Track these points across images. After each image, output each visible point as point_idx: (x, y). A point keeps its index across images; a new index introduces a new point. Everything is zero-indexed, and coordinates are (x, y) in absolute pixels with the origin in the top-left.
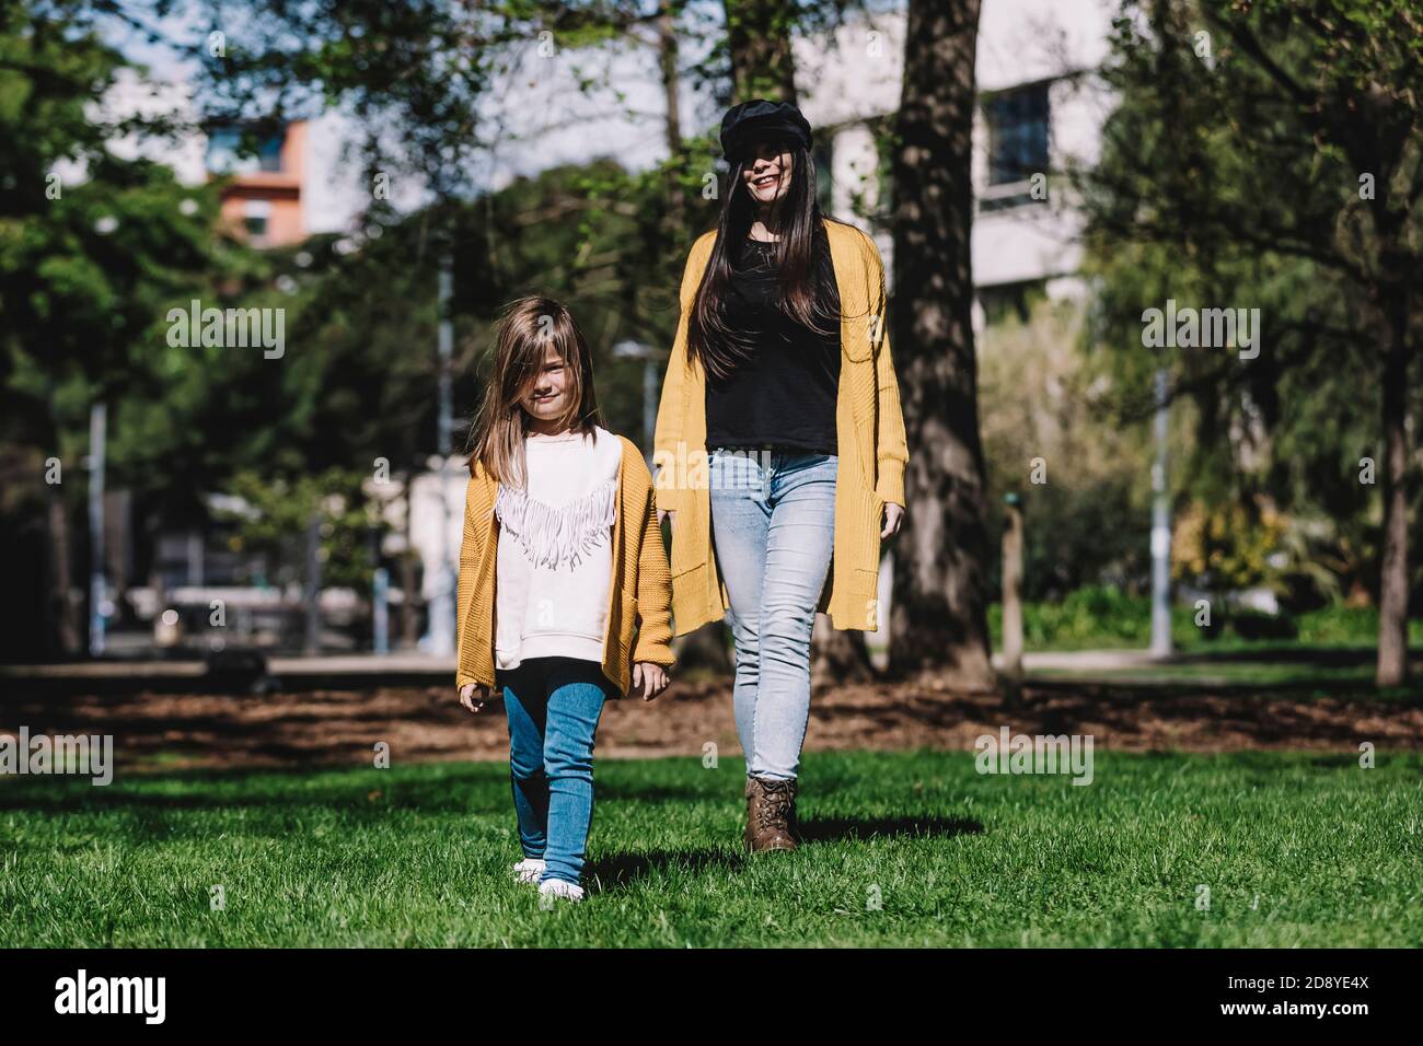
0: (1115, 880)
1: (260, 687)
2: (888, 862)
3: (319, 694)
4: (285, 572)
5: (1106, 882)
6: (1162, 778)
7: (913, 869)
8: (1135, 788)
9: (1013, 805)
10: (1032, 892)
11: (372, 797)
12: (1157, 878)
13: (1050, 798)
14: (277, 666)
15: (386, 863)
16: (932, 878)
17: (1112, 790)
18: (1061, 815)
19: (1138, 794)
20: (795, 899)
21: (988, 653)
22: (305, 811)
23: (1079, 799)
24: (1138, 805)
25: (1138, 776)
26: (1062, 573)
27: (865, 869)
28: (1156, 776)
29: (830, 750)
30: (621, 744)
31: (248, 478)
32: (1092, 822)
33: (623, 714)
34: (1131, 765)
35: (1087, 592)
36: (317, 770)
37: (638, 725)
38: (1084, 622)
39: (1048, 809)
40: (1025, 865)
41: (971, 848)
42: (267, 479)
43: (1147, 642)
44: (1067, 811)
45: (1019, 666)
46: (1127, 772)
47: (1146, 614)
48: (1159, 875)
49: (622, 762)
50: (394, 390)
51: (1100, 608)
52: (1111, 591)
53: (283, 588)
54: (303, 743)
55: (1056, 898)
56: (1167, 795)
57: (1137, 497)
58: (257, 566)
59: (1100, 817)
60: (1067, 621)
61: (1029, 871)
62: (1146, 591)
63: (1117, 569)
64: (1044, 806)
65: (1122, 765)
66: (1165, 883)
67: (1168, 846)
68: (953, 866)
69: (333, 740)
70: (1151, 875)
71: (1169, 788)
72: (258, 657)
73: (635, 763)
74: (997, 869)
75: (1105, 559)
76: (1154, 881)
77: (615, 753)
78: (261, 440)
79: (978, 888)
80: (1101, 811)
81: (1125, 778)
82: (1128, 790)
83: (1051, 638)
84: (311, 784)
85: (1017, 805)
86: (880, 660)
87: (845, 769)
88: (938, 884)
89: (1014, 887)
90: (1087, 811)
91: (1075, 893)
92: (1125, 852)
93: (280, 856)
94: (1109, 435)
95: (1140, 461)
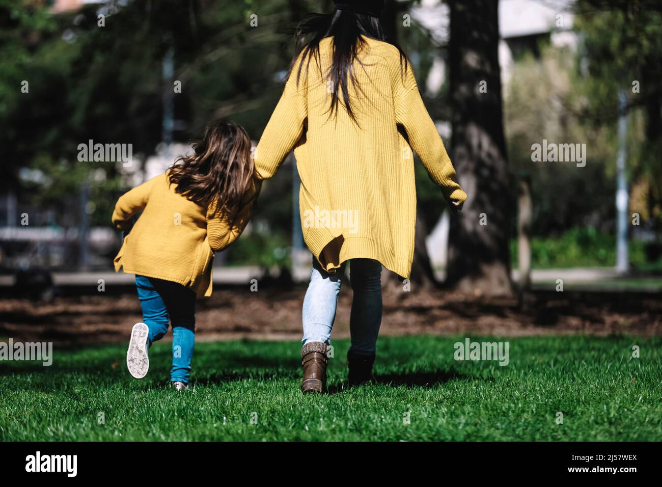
0: (579, 421)
1: (48, 295)
2: (436, 409)
3: (84, 298)
4: (67, 219)
5: (574, 423)
6: (616, 353)
7: (451, 414)
8: (598, 360)
9: (519, 371)
10: (527, 429)
11: (114, 366)
12: (606, 420)
13: (544, 367)
14: (60, 279)
15: (117, 411)
16: (463, 419)
17: (583, 362)
18: (549, 378)
19: (599, 364)
20: (375, 434)
21: (508, 271)
22: (69, 376)
23: (562, 367)
24: (599, 372)
25: (601, 353)
26: (561, 220)
27: (421, 414)
28: (612, 352)
29: (408, 335)
30: (275, 331)
31: (45, 159)
32: (567, 382)
33: (276, 311)
34: (597, 345)
35: (575, 233)
36: (81, 347)
37: (286, 319)
38: (574, 250)
39: (541, 374)
40: (523, 411)
41: (489, 400)
42: (56, 159)
43: (614, 263)
44: (553, 375)
45: (528, 279)
46: (593, 349)
47: (612, 245)
48: (608, 418)
49: (274, 343)
50: (135, 104)
51: (585, 243)
52: (591, 231)
53: (66, 228)
54: (72, 330)
55: (542, 433)
56: (617, 365)
57: (609, 172)
58: (49, 215)
59: (574, 379)
60: (563, 250)
61: (525, 415)
62: (613, 231)
63: (595, 217)
64: (538, 373)
65: (592, 345)
66: (611, 423)
67: (615, 399)
68: (477, 412)
69: (92, 328)
70: (602, 419)
71: (619, 359)
72: (47, 273)
73: (282, 343)
74: (505, 414)
75: (588, 210)
76: (604, 422)
77: (271, 337)
78: (52, 135)
79: (492, 426)
80: (575, 375)
81: (593, 353)
82: (593, 362)
83: (553, 261)
84: (77, 357)
85: (523, 371)
86: (440, 275)
87: (415, 347)
88: (466, 424)
89: (515, 426)
90: (566, 376)
91: (553, 430)
92: (587, 402)
93: (50, 406)
94: (590, 132)
95: (610, 149)
